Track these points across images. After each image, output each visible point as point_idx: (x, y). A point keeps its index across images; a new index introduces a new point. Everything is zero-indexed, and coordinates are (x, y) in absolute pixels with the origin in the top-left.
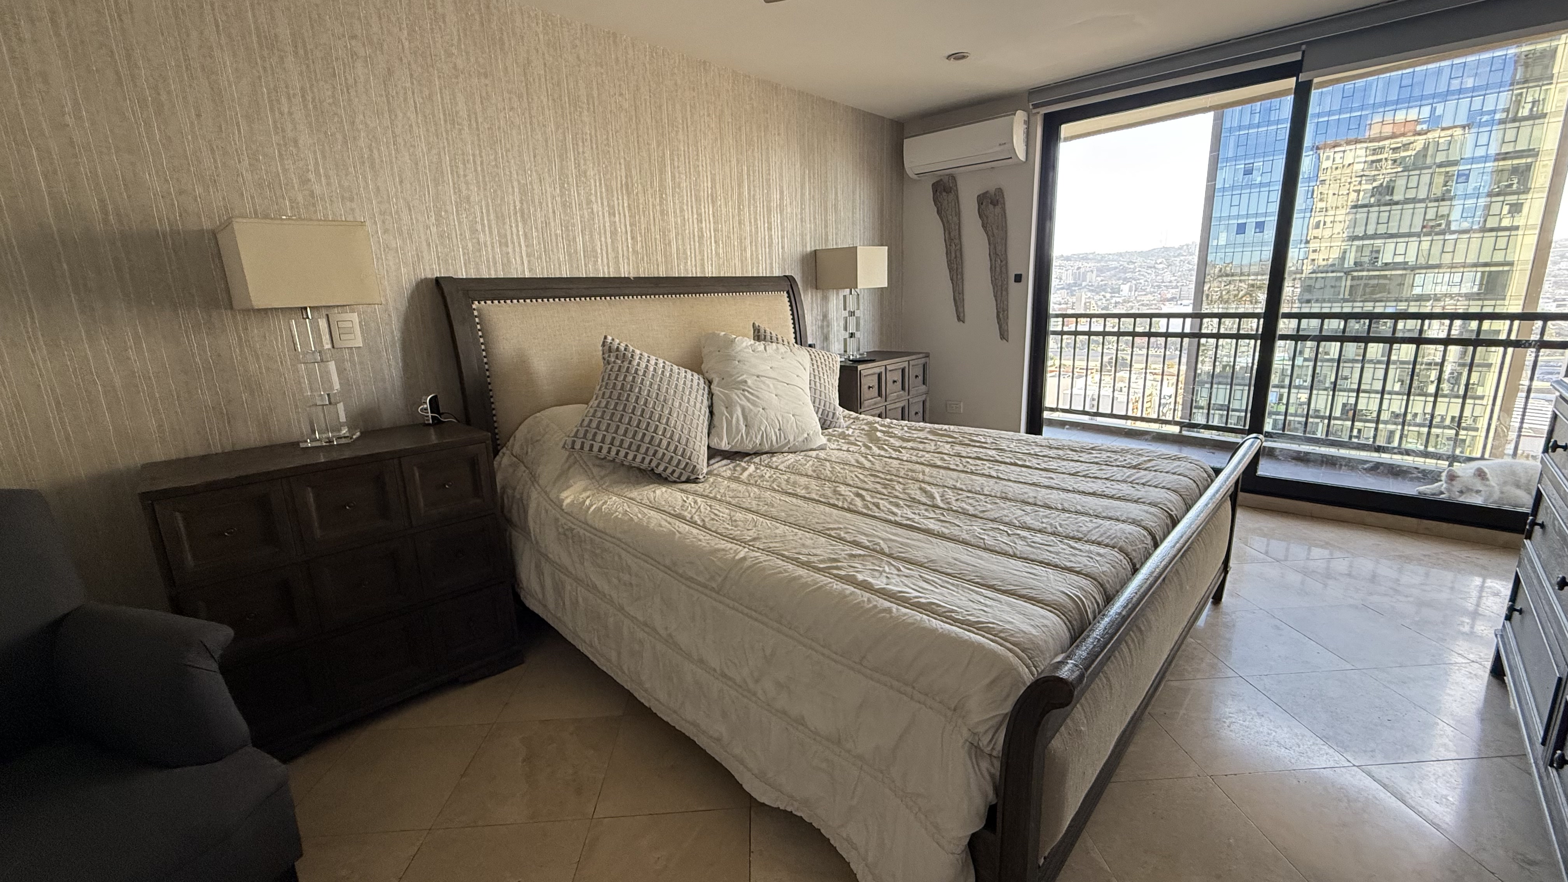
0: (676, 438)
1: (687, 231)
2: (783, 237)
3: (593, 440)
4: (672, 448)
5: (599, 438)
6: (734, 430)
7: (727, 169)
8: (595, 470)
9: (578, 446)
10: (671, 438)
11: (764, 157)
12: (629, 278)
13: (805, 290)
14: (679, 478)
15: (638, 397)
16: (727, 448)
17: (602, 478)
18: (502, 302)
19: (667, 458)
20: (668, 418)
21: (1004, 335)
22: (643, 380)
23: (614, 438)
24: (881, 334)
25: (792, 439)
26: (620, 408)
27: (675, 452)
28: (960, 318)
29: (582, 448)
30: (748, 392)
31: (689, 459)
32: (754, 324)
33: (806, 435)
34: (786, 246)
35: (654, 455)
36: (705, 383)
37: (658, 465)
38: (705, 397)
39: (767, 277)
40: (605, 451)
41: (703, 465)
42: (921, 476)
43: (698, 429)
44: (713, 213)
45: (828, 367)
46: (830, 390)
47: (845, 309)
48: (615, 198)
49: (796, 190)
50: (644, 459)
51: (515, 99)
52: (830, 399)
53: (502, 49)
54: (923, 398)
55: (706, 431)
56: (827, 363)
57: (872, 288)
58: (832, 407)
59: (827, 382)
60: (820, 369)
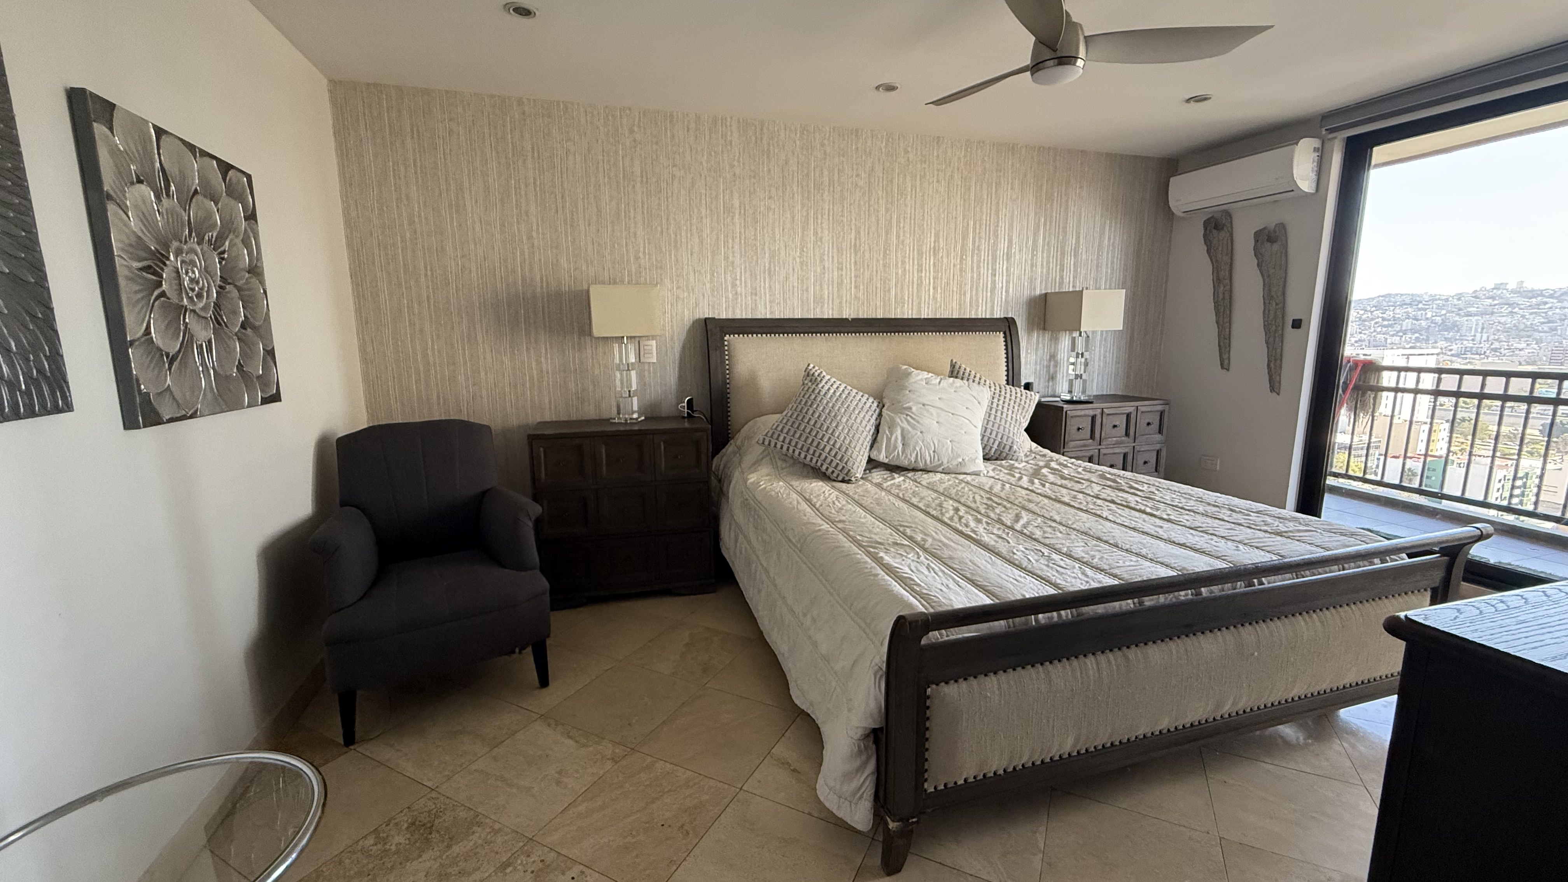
0: (837, 446)
1: (907, 281)
2: (1008, 282)
3: (777, 439)
4: (833, 453)
5: (781, 438)
6: (892, 446)
7: (952, 226)
8: (779, 463)
9: (766, 443)
10: (834, 445)
11: (993, 211)
12: (846, 319)
13: (1030, 329)
14: (837, 477)
15: (814, 412)
16: (886, 461)
17: (782, 469)
18: (745, 335)
19: (828, 461)
20: (834, 430)
21: (1274, 386)
22: (822, 399)
23: (791, 440)
24: (1128, 377)
25: (945, 461)
26: (800, 418)
27: (835, 456)
28: (1225, 364)
29: (769, 444)
30: (911, 417)
31: (846, 463)
32: (952, 361)
33: (963, 460)
34: (1011, 290)
35: (819, 457)
36: (878, 406)
37: (822, 465)
38: (874, 417)
39: (986, 319)
40: (785, 448)
41: (859, 470)
42: (1031, 506)
43: (860, 442)
44: (934, 263)
45: (1017, 404)
46: (1012, 426)
47: (1073, 350)
48: (844, 257)
49: (1028, 238)
50: (812, 459)
51: (773, 190)
52: (1009, 433)
53: (768, 157)
54: (1158, 447)
55: (867, 444)
56: (1018, 400)
57: (1102, 332)
58: (1010, 441)
59: (1009, 417)
60: (1006, 405)
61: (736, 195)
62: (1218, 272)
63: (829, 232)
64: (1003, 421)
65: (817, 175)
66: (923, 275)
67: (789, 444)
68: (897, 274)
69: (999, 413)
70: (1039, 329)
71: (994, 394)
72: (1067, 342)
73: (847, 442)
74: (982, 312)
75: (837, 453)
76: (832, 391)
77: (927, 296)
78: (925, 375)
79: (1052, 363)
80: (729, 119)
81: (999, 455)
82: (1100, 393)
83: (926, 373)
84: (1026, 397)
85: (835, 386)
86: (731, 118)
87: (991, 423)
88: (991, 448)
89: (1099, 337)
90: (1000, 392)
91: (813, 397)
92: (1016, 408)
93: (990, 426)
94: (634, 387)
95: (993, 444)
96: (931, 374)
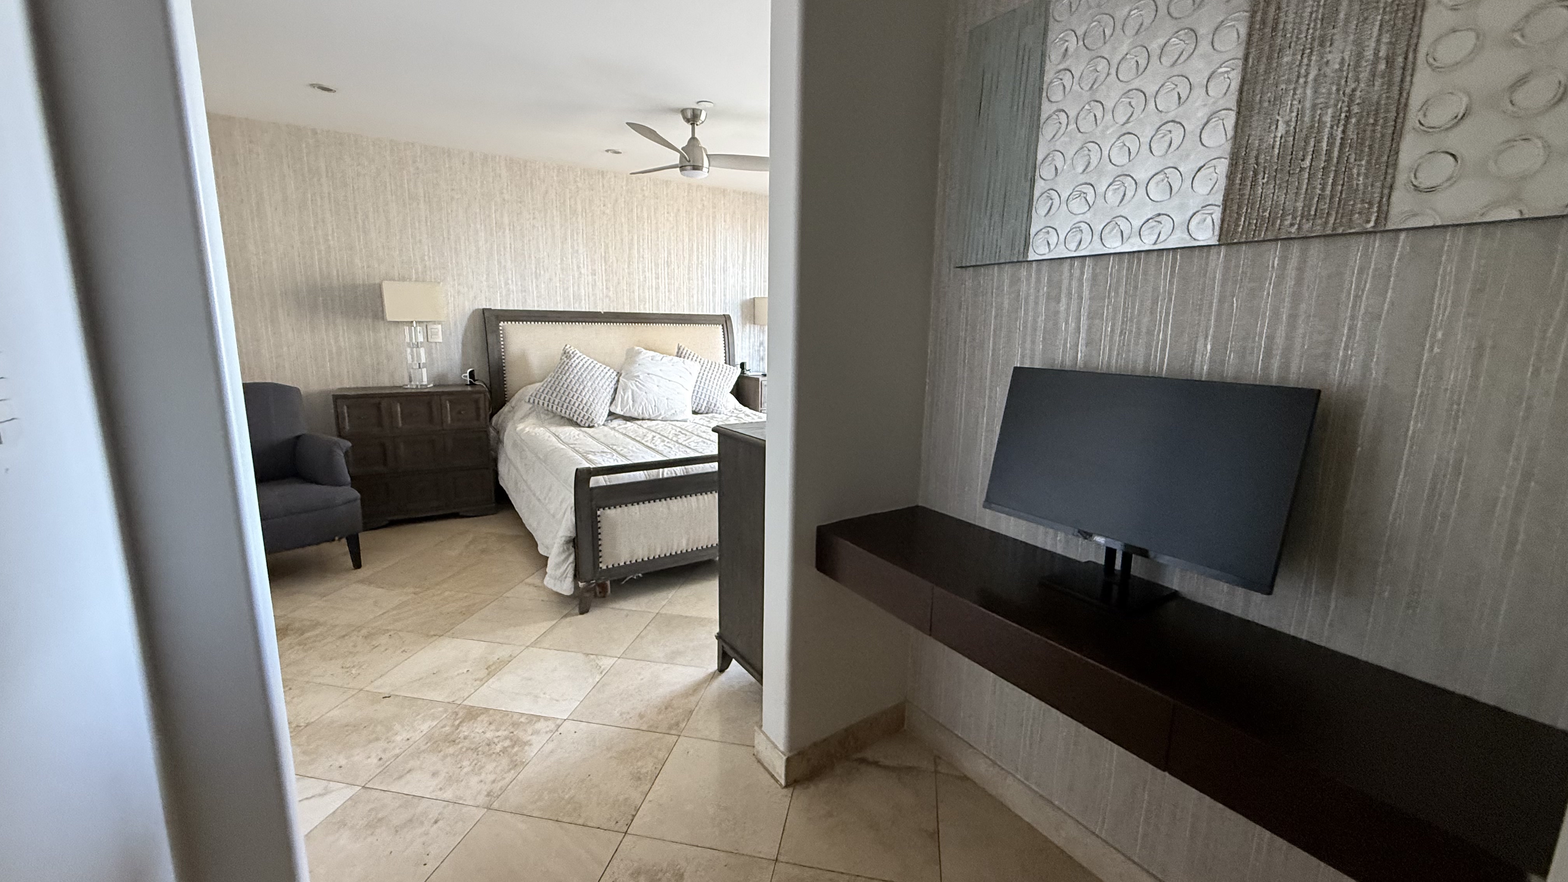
0: (584, 402)
1: (647, 285)
2: (725, 289)
3: (540, 398)
4: (581, 407)
6: (625, 403)
7: (681, 246)
10: (581, 402)
11: (711, 237)
12: (600, 312)
13: (742, 323)
14: (584, 424)
15: (567, 379)
16: (622, 413)
17: (543, 419)
18: (517, 323)
19: (577, 413)
20: (582, 391)
22: (574, 369)
25: (663, 413)
26: (557, 383)
27: (582, 410)
29: (534, 402)
30: (639, 382)
31: (591, 414)
32: (679, 343)
33: (678, 413)
34: (728, 295)
35: (571, 410)
36: (617, 375)
37: (573, 416)
38: (614, 382)
39: (709, 315)
40: (546, 405)
41: (601, 419)
43: (602, 400)
44: (668, 273)
45: (722, 375)
48: (596, 266)
50: (566, 412)
52: (714, 395)
53: (531, 187)
55: (607, 401)
56: (726, 373)
58: (721, 400)
59: (715, 384)
63: (583, 245)
64: (710, 386)
65: (572, 203)
66: (660, 281)
67: (549, 401)
68: (639, 279)
69: (708, 381)
70: (750, 323)
73: (591, 399)
74: (706, 310)
75: (584, 407)
76: (581, 364)
77: (663, 297)
81: (706, 411)
83: (652, 352)
84: (732, 372)
85: (584, 361)
86: (499, 156)
90: (716, 367)
91: (567, 368)
92: (723, 378)
94: (423, 360)
95: (702, 407)
96: (658, 354)
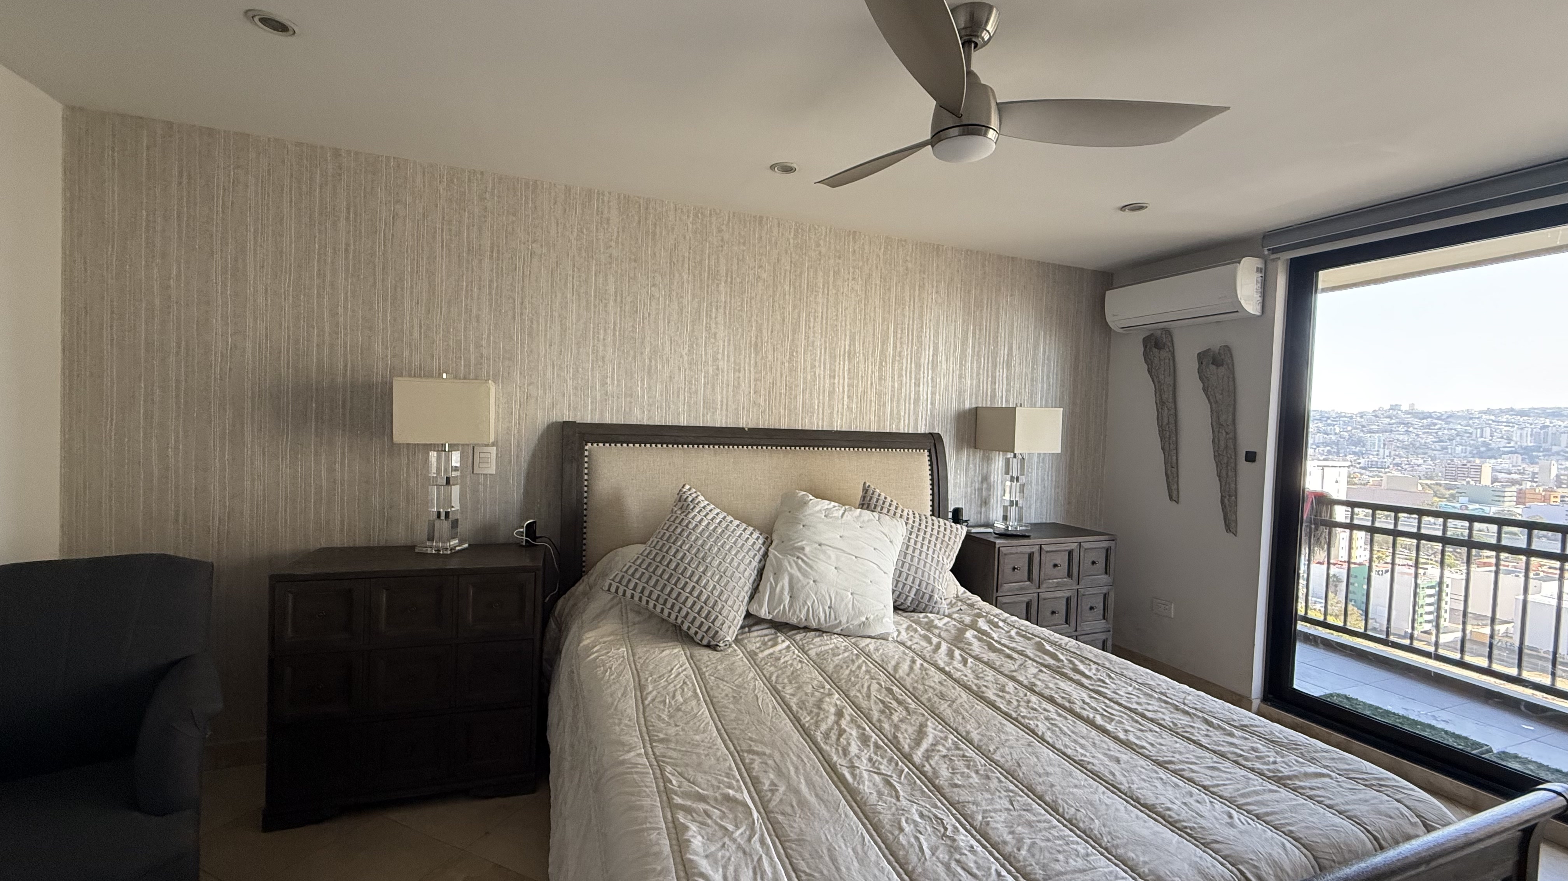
0: (703, 598)
1: (817, 387)
2: (933, 393)
3: (627, 586)
4: (697, 607)
5: (631, 586)
7: (870, 328)
8: (631, 615)
9: (613, 589)
10: (698, 597)
11: (916, 316)
13: (959, 448)
14: (701, 641)
18: (613, 445)
20: (701, 576)
21: (1230, 525)
22: (690, 533)
23: (644, 588)
24: (1069, 503)
25: (844, 620)
27: (699, 613)
28: (1174, 496)
30: (803, 560)
31: (713, 623)
32: (865, 483)
33: (867, 619)
34: (937, 402)
35: (679, 612)
36: (764, 543)
37: (683, 622)
38: (757, 558)
39: (908, 434)
40: (636, 598)
41: (730, 632)
42: (944, 707)
43: (735, 592)
44: (849, 369)
45: (940, 540)
46: (933, 569)
47: (1007, 473)
48: (742, 357)
49: (955, 346)
51: (659, 278)
52: (929, 579)
53: (653, 239)
54: (1105, 590)
55: (745, 595)
56: (941, 535)
57: (1039, 454)
58: (930, 588)
59: (930, 557)
60: (926, 542)
61: (611, 279)
62: (1161, 395)
63: (725, 326)
64: (922, 563)
65: (712, 263)
66: (836, 381)
67: (642, 592)
68: (805, 379)
69: (917, 552)
70: (969, 446)
71: (913, 527)
72: (1000, 463)
73: (716, 593)
74: (904, 427)
75: (702, 607)
76: (704, 523)
77: (840, 406)
78: (826, 504)
79: (985, 486)
80: (607, 194)
81: (917, 606)
82: (1039, 521)
83: (827, 502)
84: (951, 531)
85: (710, 516)
86: (610, 193)
87: (906, 566)
88: (907, 596)
89: (1035, 459)
90: (920, 525)
91: (679, 530)
92: (938, 546)
93: (905, 569)
95: (909, 592)
96: (833, 504)
